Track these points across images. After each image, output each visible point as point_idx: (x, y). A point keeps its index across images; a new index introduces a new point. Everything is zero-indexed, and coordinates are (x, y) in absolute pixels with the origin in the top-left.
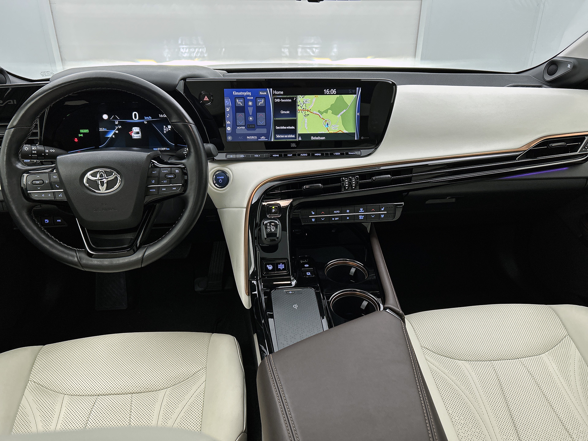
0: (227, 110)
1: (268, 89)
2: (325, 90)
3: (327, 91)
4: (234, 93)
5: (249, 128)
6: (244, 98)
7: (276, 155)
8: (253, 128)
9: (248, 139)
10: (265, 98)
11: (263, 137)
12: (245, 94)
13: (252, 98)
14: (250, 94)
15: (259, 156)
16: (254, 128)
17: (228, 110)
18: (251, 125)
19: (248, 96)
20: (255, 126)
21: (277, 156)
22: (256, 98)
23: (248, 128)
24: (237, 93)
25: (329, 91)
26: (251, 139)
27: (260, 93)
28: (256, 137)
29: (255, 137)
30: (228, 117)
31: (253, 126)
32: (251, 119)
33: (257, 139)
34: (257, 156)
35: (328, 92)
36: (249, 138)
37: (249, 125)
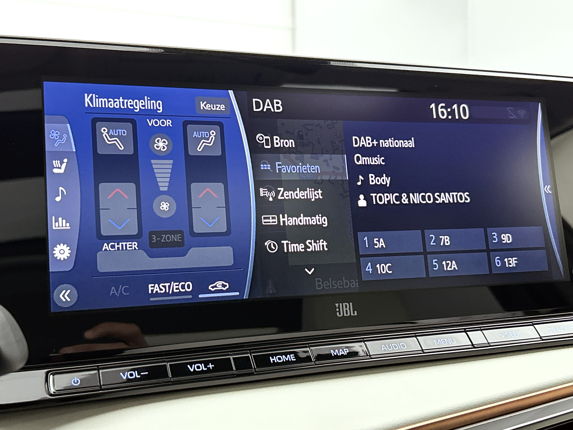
0: (56, 171)
1: (231, 92)
2: (433, 106)
3: (440, 110)
4: (91, 99)
5: (158, 245)
6: (133, 122)
7: (284, 358)
8: (174, 244)
9: (154, 295)
10: (220, 125)
11: (219, 285)
12: (138, 105)
13: (168, 123)
14: (158, 106)
15: (211, 366)
16: (180, 244)
17: (62, 171)
18: (166, 233)
19: (152, 114)
20: (182, 238)
21: (288, 362)
22: (185, 124)
23: (152, 245)
24: (99, 102)
25: (446, 108)
26: (166, 294)
27: (202, 105)
28: (189, 287)
29: (183, 287)
30: (58, 199)
31: (176, 238)
32: (165, 206)
33: (195, 292)
34: (202, 367)
35: (443, 113)
36: (156, 289)
37: (159, 234)
